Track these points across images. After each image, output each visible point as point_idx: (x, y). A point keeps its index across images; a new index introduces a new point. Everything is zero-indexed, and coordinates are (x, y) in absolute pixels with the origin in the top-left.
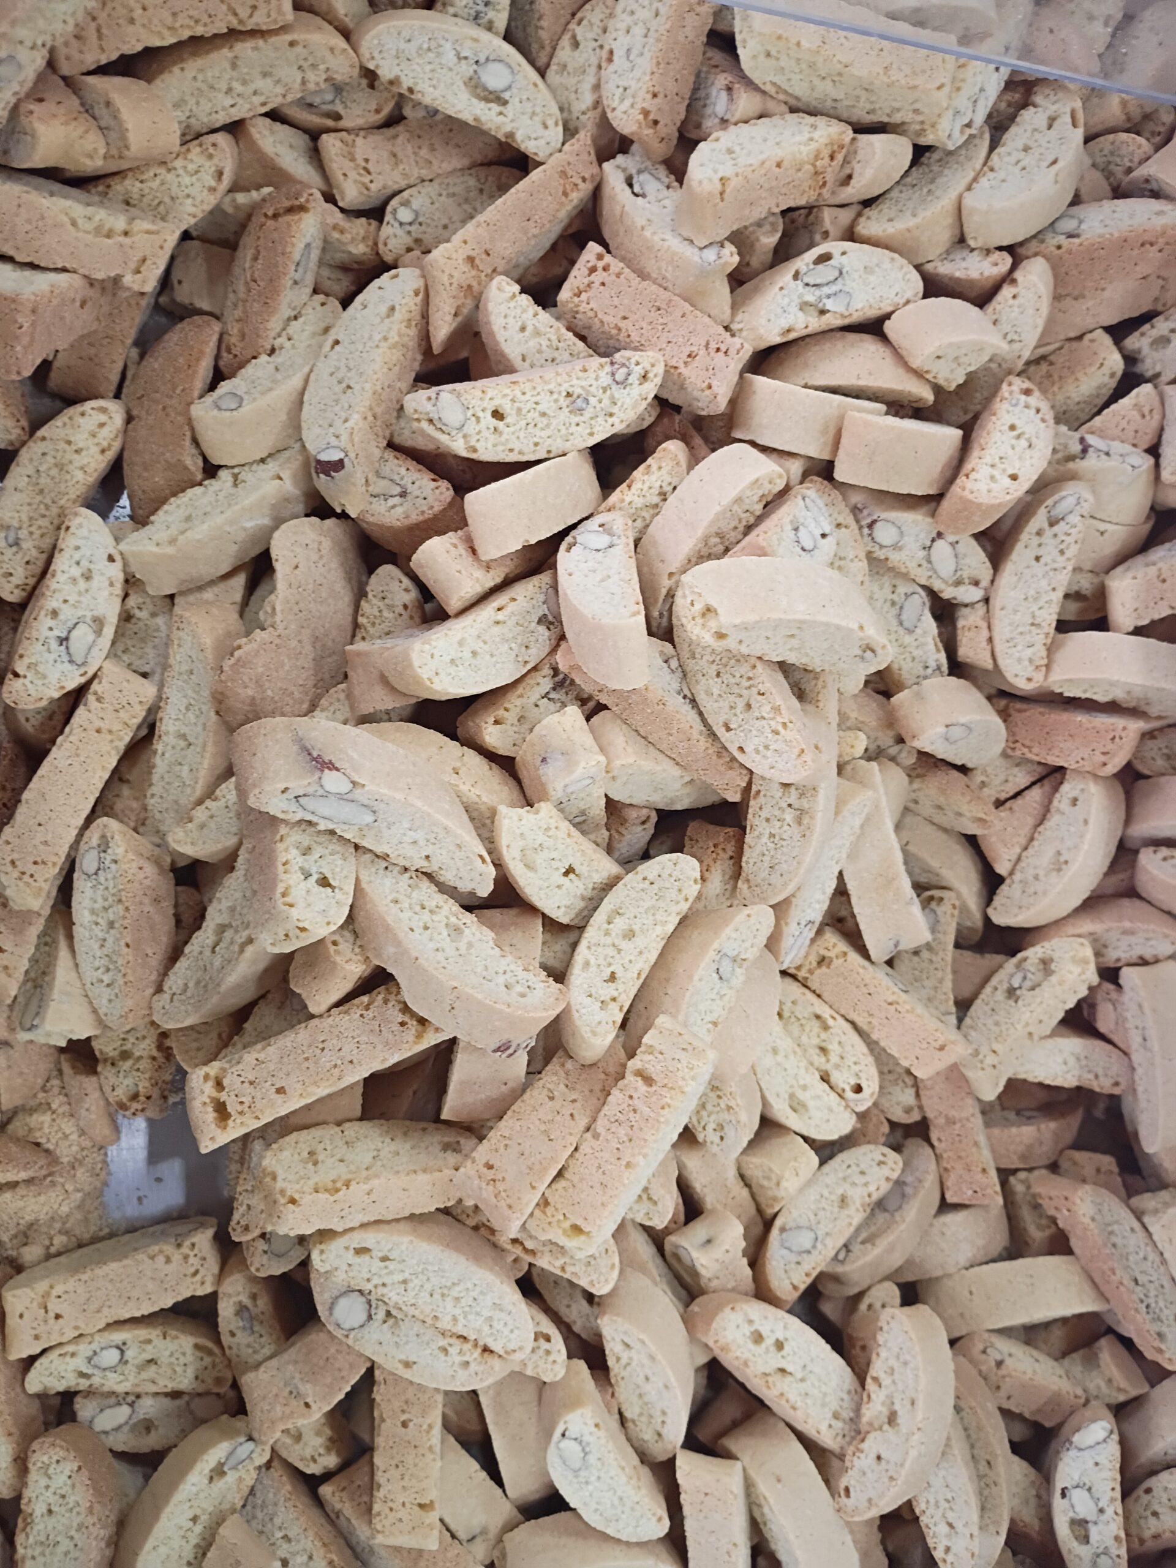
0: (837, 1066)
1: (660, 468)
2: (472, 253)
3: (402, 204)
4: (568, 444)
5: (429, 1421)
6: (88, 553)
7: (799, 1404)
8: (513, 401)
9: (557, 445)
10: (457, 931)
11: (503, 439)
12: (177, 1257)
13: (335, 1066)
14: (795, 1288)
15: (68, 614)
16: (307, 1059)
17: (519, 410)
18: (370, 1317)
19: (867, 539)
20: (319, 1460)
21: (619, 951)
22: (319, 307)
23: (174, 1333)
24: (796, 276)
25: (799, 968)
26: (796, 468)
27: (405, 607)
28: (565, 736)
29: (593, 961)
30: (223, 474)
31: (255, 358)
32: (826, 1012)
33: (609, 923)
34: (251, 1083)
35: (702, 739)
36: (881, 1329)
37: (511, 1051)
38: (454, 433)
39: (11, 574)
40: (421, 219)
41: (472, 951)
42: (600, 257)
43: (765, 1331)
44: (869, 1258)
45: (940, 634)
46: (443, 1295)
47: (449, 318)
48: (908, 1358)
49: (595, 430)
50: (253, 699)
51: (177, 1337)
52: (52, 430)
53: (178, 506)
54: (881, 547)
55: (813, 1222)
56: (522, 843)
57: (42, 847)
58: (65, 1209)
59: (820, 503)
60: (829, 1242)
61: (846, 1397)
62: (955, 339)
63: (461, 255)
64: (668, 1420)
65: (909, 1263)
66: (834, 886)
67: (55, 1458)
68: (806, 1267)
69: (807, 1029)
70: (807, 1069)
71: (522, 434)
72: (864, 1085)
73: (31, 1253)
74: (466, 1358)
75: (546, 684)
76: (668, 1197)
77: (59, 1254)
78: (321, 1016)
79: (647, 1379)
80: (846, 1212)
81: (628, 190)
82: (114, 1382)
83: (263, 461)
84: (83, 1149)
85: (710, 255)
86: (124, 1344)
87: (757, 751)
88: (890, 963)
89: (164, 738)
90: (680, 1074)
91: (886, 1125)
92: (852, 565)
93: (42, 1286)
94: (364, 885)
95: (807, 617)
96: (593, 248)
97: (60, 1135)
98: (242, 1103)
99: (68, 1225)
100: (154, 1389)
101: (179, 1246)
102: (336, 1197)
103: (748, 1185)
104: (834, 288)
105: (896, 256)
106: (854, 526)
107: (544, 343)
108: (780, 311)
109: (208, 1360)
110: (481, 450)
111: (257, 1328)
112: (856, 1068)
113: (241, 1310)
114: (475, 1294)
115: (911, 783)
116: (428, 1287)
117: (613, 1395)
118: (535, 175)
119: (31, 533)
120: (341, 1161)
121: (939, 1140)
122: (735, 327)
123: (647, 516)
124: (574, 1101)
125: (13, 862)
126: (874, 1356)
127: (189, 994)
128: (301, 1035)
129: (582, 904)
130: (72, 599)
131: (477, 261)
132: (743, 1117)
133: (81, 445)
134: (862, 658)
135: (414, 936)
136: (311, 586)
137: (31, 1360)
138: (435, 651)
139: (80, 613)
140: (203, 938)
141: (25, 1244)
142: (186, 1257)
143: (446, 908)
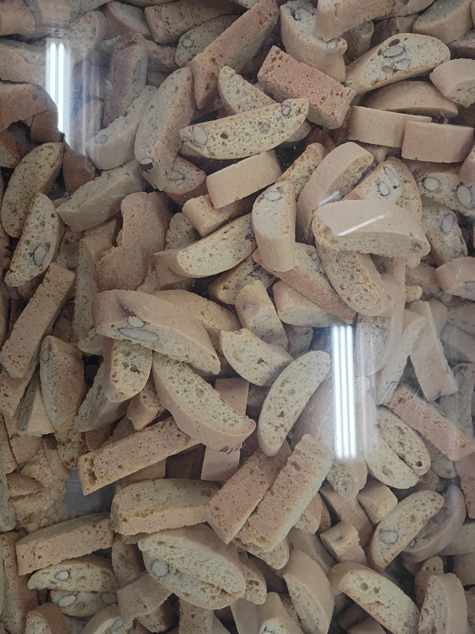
0: (408, 452)
1: (308, 157)
2: (213, 57)
3: (186, 38)
4: (261, 148)
5: (204, 616)
6: (42, 214)
7: (386, 619)
8: (231, 128)
9: (256, 149)
10: (201, 392)
11: (227, 148)
12: (93, 532)
13: (146, 456)
14: (386, 561)
15: (34, 242)
16: (133, 452)
17: (235, 133)
18: (169, 572)
19: (421, 188)
20: (157, 627)
21: (286, 401)
22: (148, 91)
23: (92, 565)
24: (380, 53)
25: (389, 403)
26: (381, 153)
27: (187, 233)
28: (254, 295)
29: (272, 406)
30: (103, 174)
31: (117, 118)
32: (403, 426)
33: (283, 386)
34: (107, 463)
35: (330, 294)
36: (429, 585)
37: (228, 451)
38: (202, 146)
39: (14, 225)
40: (195, 45)
41: (208, 402)
42: (278, 53)
43: (369, 583)
44: (426, 546)
45: (463, 235)
46: (201, 565)
47: (203, 90)
48: (443, 602)
49: (274, 141)
50: (112, 279)
51: (93, 568)
52: (30, 158)
53: (83, 190)
54: (430, 191)
55: (397, 528)
56: (233, 349)
57: (22, 349)
58: (45, 508)
59: (394, 170)
60: (404, 539)
61: (411, 616)
62: (468, 79)
63: (208, 58)
64: (320, 623)
65: (450, 547)
66: (405, 364)
67: (37, 621)
68: (392, 551)
69: (393, 433)
70: (392, 455)
71: (237, 145)
72: (423, 462)
73: (31, 527)
74: (213, 595)
75: (250, 269)
76: (315, 520)
77: (44, 527)
78: (141, 431)
79: (309, 604)
80: (414, 524)
81: (292, 18)
82: (65, 586)
83: (121, 166)
84: (54, 481)
85: (332, 45)
86: (70, 569)
87: (357, 300)
88: (438, 401)
89: (78, 298)
90: (313, 466)
91: (437, 478)
92: (413, 201)
93: (32, 544)
94: (156, 370)
95: (380, 231)
96: (275, 48)
97: (44, 474)
98: (102, 472)
99: (47, 515)
100: (84, 590)
101: (94, 526)
102: (146, 519)
103: (363, 508)
104: (401, 58)
105: (435, 38)
106: (414, 181)
107: (249, 98)
108: (371, 71)
109: (107, 579)
110: (216, 154)
111: (128, 566)
112: (419, 454)
113: (122, 557)
114: (216, 565)
115: (448, 311)
116: (194, 561)
117: (293, 609)
118: (245, 15)
119: (22, 206)
120: (152, 500)
121: (465, 487)
122: (348, 82)
123: (303, 182)
124: (262, 475)
125: (9, 356)
126: (425, 598)
127: (87, 417)
128: (130, 441)
129: (269, 376)
130: (36, 235)
131: (217, 61)
132: (356, 480)
133: (42, 164)
134: (414, 250)
135: (179, 395)
136: (140, 225)
137: (29, 576)
138: (190, 255)
139: (40, 242)
140: (93, 391)
141: (30, 522)
142: (97, 532)
143: (196, 381)
